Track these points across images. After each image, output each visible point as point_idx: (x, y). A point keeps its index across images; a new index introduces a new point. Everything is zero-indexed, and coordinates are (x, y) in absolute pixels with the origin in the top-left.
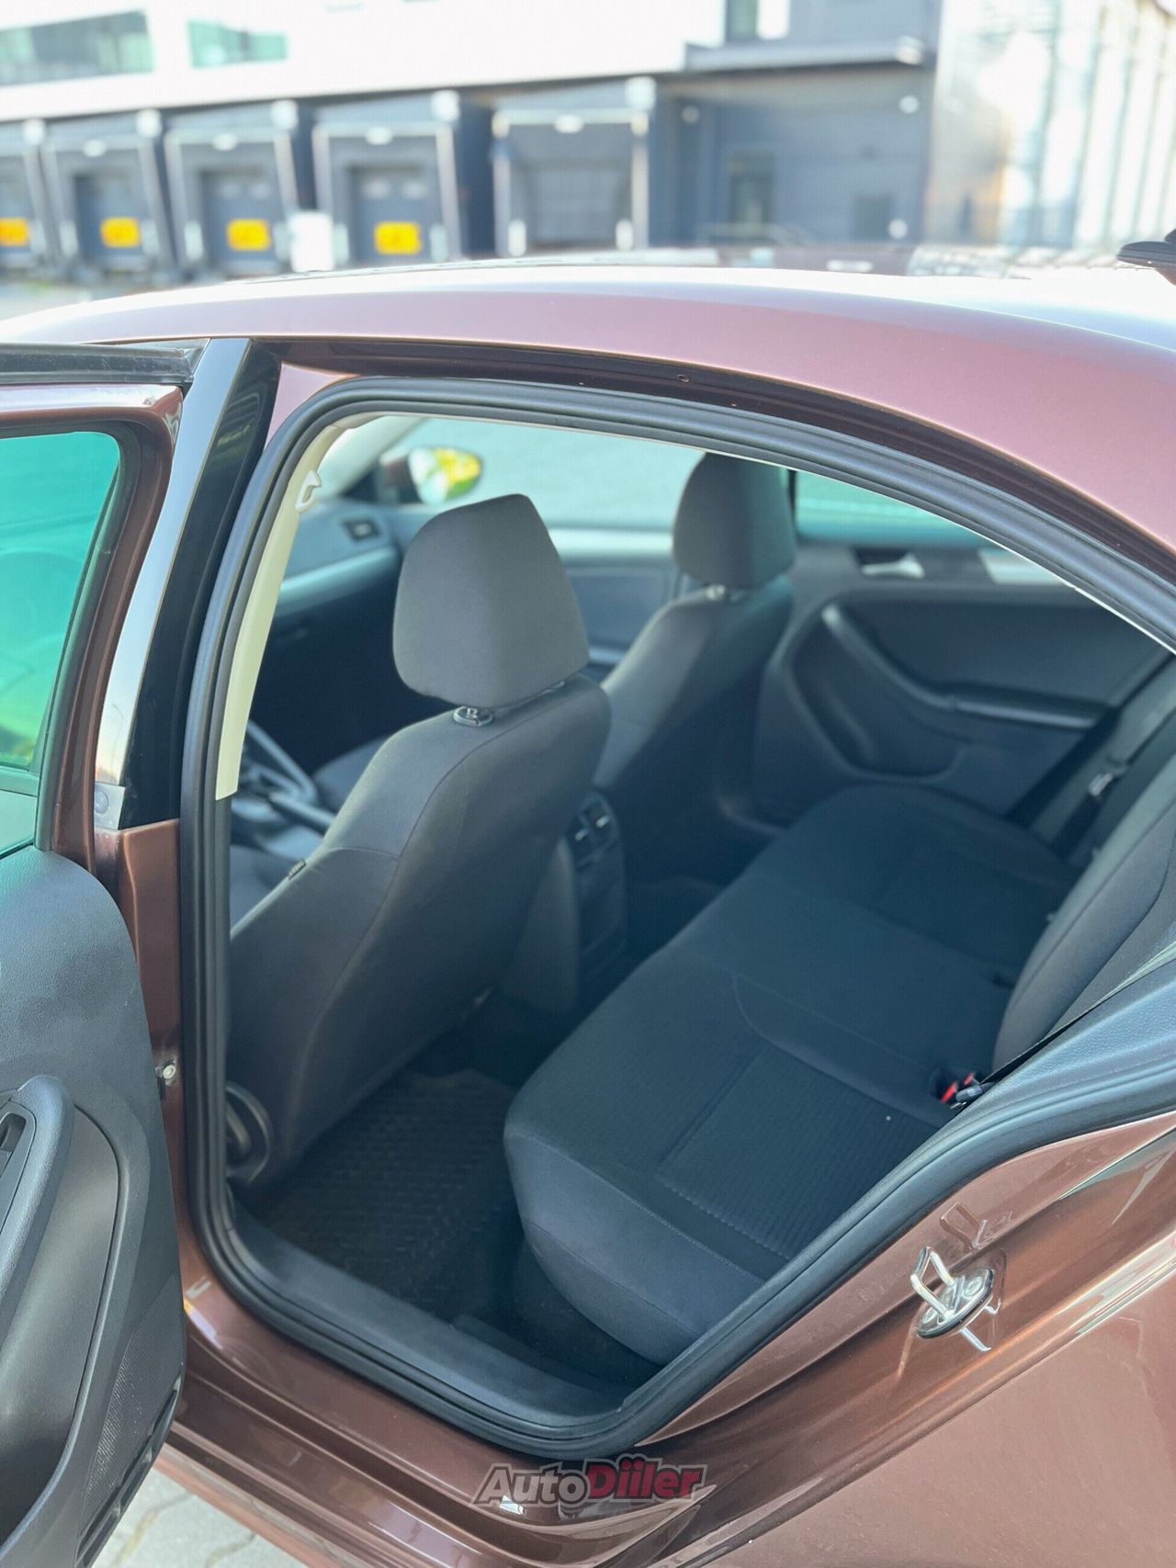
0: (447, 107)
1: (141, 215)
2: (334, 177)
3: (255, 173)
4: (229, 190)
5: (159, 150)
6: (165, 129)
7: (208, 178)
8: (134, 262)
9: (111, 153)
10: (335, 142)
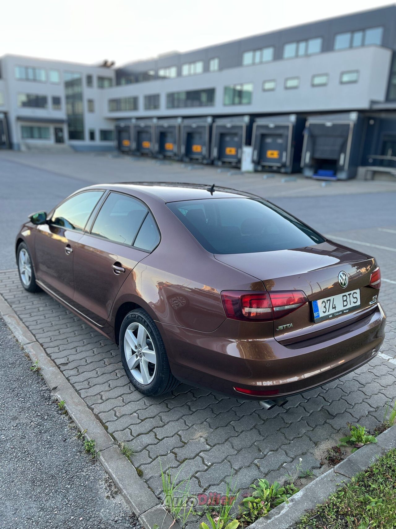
0: (293, 118)
1: (203, 145)
2: (256, 136)
3: (235, 134)
4: (228, 139)
5: (211, 128)
6: (214, 121)
7: (222, 136)
8: (199, 157)
9: (198, 127)
10: (258, 127)
